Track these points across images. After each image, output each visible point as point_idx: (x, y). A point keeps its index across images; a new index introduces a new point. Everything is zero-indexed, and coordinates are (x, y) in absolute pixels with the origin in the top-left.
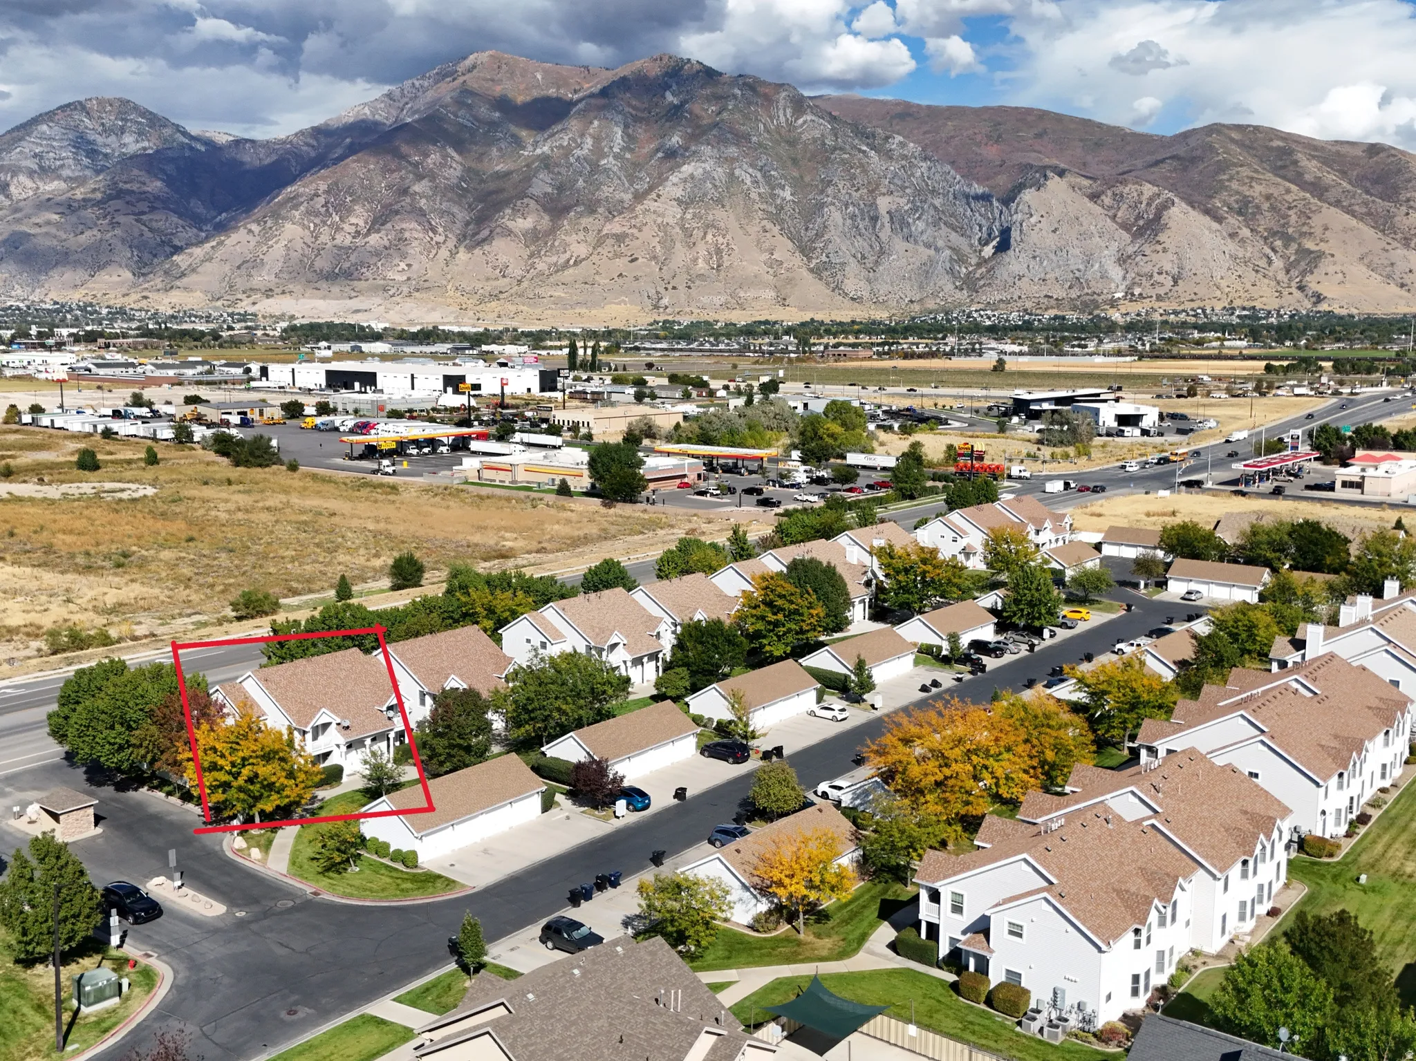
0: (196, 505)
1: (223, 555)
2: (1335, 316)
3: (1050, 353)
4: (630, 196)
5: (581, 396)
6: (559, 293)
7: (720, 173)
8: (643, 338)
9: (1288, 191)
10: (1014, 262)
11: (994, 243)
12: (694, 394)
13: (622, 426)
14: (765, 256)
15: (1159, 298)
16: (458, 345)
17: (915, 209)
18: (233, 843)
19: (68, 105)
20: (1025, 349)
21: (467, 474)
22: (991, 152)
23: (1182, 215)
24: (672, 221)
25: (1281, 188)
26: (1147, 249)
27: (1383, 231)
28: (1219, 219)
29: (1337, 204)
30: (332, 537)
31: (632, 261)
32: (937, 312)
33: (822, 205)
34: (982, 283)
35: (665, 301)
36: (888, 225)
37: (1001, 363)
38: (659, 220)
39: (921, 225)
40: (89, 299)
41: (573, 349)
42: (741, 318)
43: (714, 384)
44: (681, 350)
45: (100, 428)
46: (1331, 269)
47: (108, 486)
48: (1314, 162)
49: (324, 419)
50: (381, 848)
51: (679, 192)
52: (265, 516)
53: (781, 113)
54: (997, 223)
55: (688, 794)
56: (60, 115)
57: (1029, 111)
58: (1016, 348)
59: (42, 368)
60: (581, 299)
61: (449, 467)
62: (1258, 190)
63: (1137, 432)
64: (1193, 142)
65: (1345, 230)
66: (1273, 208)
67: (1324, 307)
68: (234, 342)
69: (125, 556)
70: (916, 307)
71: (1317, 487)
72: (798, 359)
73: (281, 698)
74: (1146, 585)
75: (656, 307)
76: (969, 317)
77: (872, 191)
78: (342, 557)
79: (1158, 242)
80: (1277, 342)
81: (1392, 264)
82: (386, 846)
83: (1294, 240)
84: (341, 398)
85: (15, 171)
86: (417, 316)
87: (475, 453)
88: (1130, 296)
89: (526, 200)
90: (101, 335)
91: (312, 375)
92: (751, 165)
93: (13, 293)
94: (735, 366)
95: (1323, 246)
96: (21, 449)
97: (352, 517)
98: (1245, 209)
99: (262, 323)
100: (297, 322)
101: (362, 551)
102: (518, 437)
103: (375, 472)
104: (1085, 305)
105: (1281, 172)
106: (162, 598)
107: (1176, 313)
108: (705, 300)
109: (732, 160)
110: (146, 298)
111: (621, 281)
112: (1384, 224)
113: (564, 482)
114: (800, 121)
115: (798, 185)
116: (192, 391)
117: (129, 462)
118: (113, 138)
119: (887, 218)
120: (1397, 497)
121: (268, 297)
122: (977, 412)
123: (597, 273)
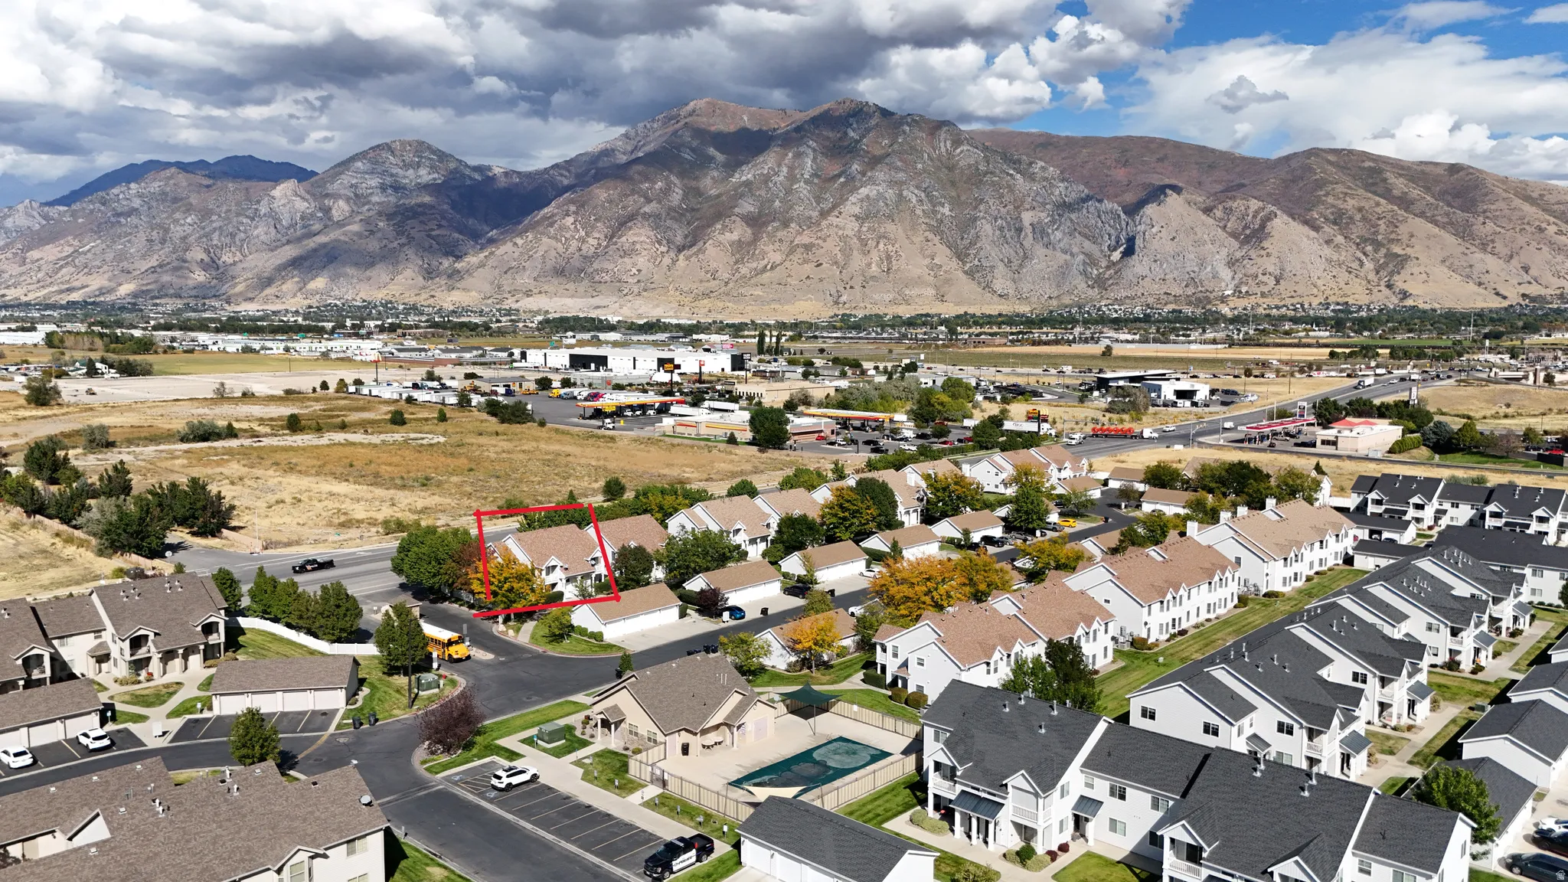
0: (474, 448)
1: (493, 480)
2: (1419, 310)
3: (1155, 341)
4: (817, 213)
5: (761, 374)
6: (758, 292)
7: (890, 194)
8: (824, 328)
9: (1378, 204)
10: (1139, 265)
11: (1122, 249)
12: (849, 373)
13: (785, 396)
14: (927, 261)
15: (1263, 295)
16: (675, 334)
17: (1053, 222)
18: (499, 628)
19: (378, 146)
20: (1137, 337)
21: (666, 429)
22: (1120, 174)
23: (1283, 226)
24: (850, 233)
25: (1372, 202)
26: (1253, 254)
27: (1463, 238)
28: (1316, 229)
29: (1422, 215)
30: (567, 470)
31: (818, 266)
32: (1071, 306)
33: (975, 219)
34: (1111, 282)
35: (844, 298)
36: (1030, 235)
37: (1109, 348)
38: (840, 232)
39: (1058, 235)
40: (389, 298)
41: (762, 337)
42: (906, 312)
43: (866, 365)
44: (851, 338)
45: (405, 396)
46: (1416, 270)
47: (412, 436)
48: (1401, 180)
49: (567, 390)
50: (583, 631)
51: (857, 210)
52: (521, 456)
53: (942, 145)
54: (1124, 233)
55: (769, 612)
56: (372, 154)
57: (1152, 140)
58: (1130, 337)
59: (357, 352)
60: (775, 297)
61: (653, 424)
62: (1351, 203)
63: (1188, 403)
64: (1294, 164)
65: (1429, 237)
66: (1364, 219)
67: (1409, 302)
68: (501, 332)
69: (427, 479)
70: (1054, 303)
71: (1304, 444)
72: (944, 345)
73: (528, 549)
74: (1126, 507)
75: (837, 303)
76: (1099, 310)
77: (1018, 207)
78: (572, 482)
79: (1263, 248)
80: (1356, 332)
81: (1471, 266)
82: (586, 630)
83: (1383, 245)
84: (579, 375)
85: (336, 196)
86: (644, 310)
87: (673, 415)
88: (1237, 292)
89: (733, 218)
90: (399, 326)
91: (560, 358)
92: (917, 187)
93: (332, 294)
94: (891, 351)
95: (1409, 251)
96: (350, 410)
97: (582, 456)
98: (1339, 220)
99: (523, 316)
100: (550, 316)
101: (586, 478)
102: (706, 404)
103: (600, 428)
104: (1199, 300)
105: (1373, 189)
106: (453, 504)
107: (1277, 307)
108: (876, 297)
109: (900, 183)
110: (433, 296)
111: (808, 282)
112: (1464, 233)
113: (732, 435)
114: (958, 151)
115: (955, 203)
116: (470, 370)
117: (426, 420)
118: (411, 172)
119: (1029, 230)
120: (1362, 453)
121: (528, 296)
122: (1068, 387)
123: (789, 276)
